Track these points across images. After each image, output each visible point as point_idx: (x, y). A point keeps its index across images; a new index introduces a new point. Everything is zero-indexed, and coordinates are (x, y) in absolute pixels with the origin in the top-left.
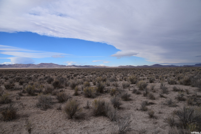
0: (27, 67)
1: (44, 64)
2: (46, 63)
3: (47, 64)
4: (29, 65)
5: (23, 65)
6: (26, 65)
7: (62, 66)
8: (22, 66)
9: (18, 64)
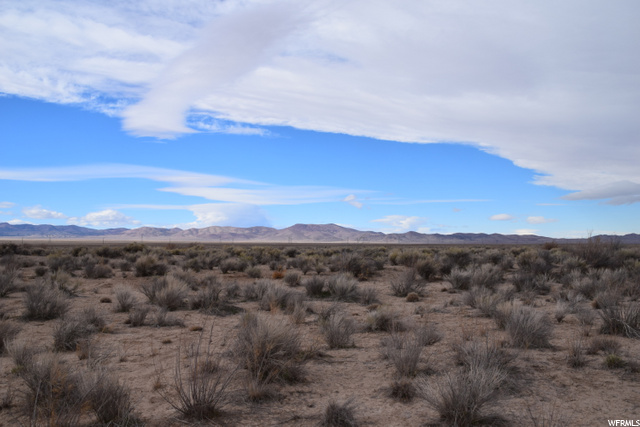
0: (247, 237)
1: (305, 226)
2: (313, 225)
3: (318, 226)
4: (256, 231)
5: (237, 229)
6: (247, 232)
7: (372, 234)
8: (232, 234)
9: (220, 228)
